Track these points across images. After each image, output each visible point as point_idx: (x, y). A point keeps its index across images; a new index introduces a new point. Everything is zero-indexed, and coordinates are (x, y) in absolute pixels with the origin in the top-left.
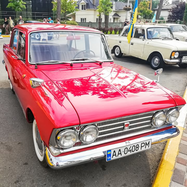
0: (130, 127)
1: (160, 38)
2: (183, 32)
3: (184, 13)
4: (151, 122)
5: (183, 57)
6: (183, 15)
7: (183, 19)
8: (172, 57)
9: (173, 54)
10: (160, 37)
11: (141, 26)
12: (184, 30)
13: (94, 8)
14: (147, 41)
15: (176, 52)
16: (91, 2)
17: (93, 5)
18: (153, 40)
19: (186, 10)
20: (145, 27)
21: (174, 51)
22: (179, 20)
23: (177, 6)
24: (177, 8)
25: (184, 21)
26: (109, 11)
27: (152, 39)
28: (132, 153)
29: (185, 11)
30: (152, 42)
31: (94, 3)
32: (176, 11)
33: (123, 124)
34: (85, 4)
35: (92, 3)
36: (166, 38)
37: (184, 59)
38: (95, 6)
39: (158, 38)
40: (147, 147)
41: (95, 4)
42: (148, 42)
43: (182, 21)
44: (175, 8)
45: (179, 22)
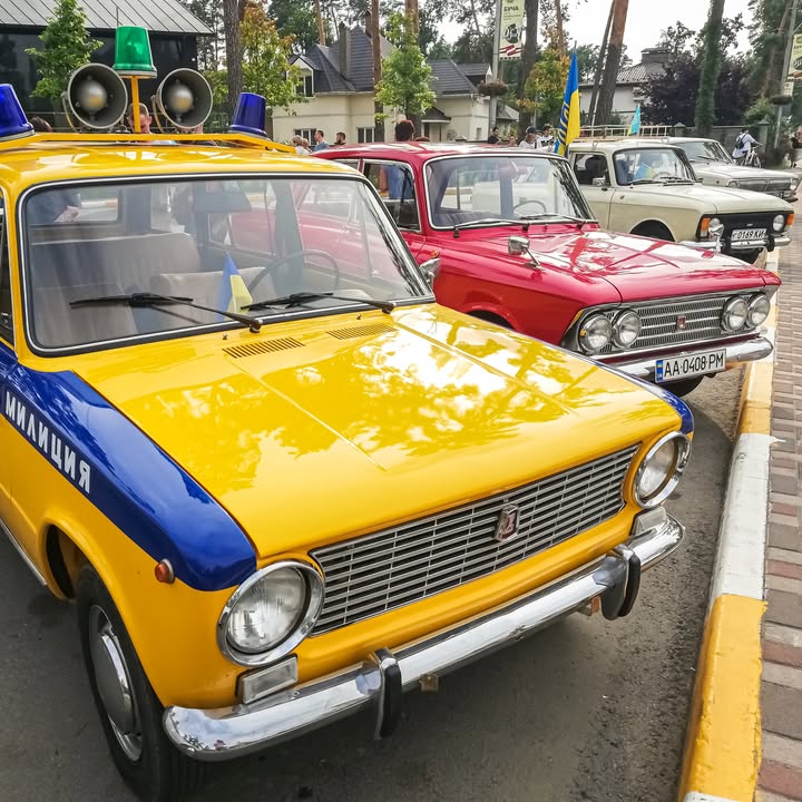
0: (688, 327)
1: (655, 180)
2: (712, 163)
3: (695, 98)
4: (721, 319)
5: (734, 232)
6: (694, 105)
7: (696, 119)
8: (703, 234)
9: (703, 225)
10: (654, 177)
11: (594, 147)
12: (713, 156)
13: (347, 89)
14: (617, 193)
15: (711, 216)
16: (331, 67)
17: (343, 77)
18: (636, 188)
19: (701, 86)
20: (608, 150)
21: (705, 216)
22: (680, 125)
23: (668, 71)
24: (668, 80)
25: (699, 128)
26: (423, 98)
27: (634, 184)
28: (696, 372)
29: (699, 90)
30: (632, 194)
31: (343, 67)
32: (667, 90)
33: (676, 319)
34: (308, 74)
35: (338, 68)
36: (672, 181)
37: (735, 238)
38: (349, 80)
39: (650, 182)
40: (719, 364)
41: (348, 74)
42: (623, 194)
43: (693, 125)
44: (661, 81)
45: (680, 131)
